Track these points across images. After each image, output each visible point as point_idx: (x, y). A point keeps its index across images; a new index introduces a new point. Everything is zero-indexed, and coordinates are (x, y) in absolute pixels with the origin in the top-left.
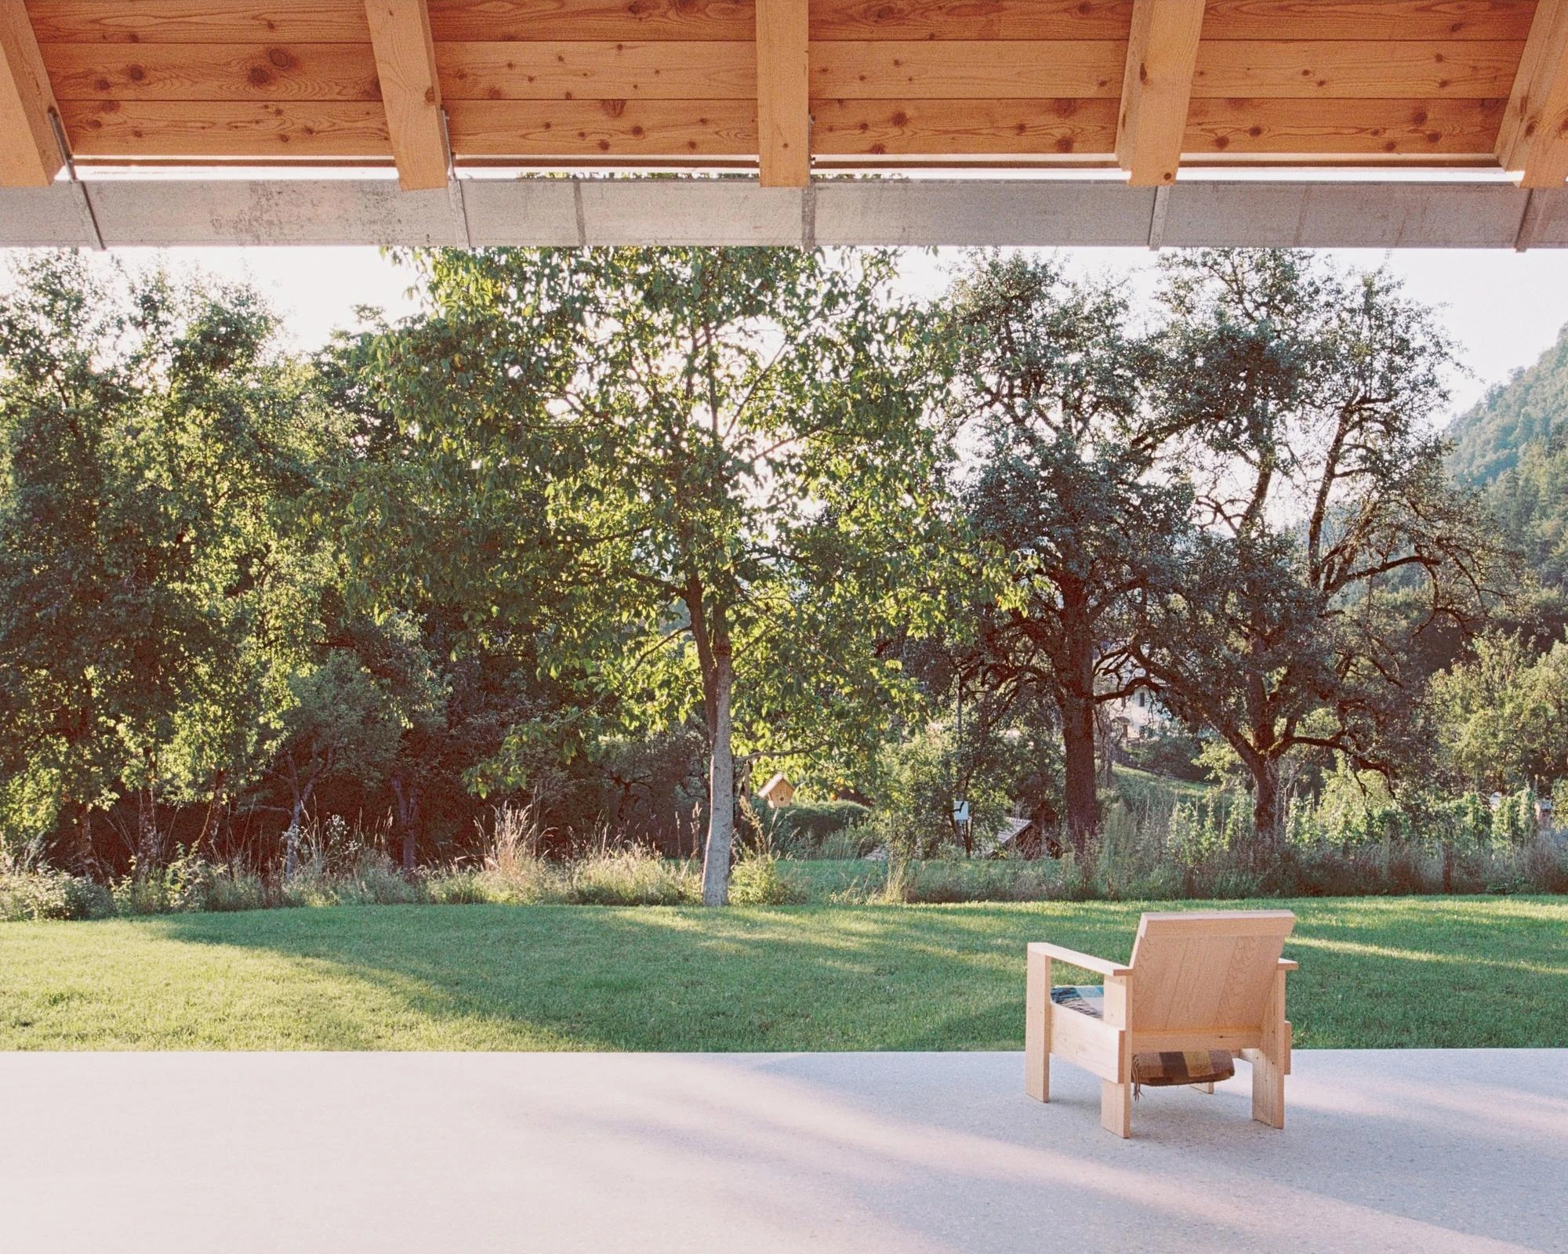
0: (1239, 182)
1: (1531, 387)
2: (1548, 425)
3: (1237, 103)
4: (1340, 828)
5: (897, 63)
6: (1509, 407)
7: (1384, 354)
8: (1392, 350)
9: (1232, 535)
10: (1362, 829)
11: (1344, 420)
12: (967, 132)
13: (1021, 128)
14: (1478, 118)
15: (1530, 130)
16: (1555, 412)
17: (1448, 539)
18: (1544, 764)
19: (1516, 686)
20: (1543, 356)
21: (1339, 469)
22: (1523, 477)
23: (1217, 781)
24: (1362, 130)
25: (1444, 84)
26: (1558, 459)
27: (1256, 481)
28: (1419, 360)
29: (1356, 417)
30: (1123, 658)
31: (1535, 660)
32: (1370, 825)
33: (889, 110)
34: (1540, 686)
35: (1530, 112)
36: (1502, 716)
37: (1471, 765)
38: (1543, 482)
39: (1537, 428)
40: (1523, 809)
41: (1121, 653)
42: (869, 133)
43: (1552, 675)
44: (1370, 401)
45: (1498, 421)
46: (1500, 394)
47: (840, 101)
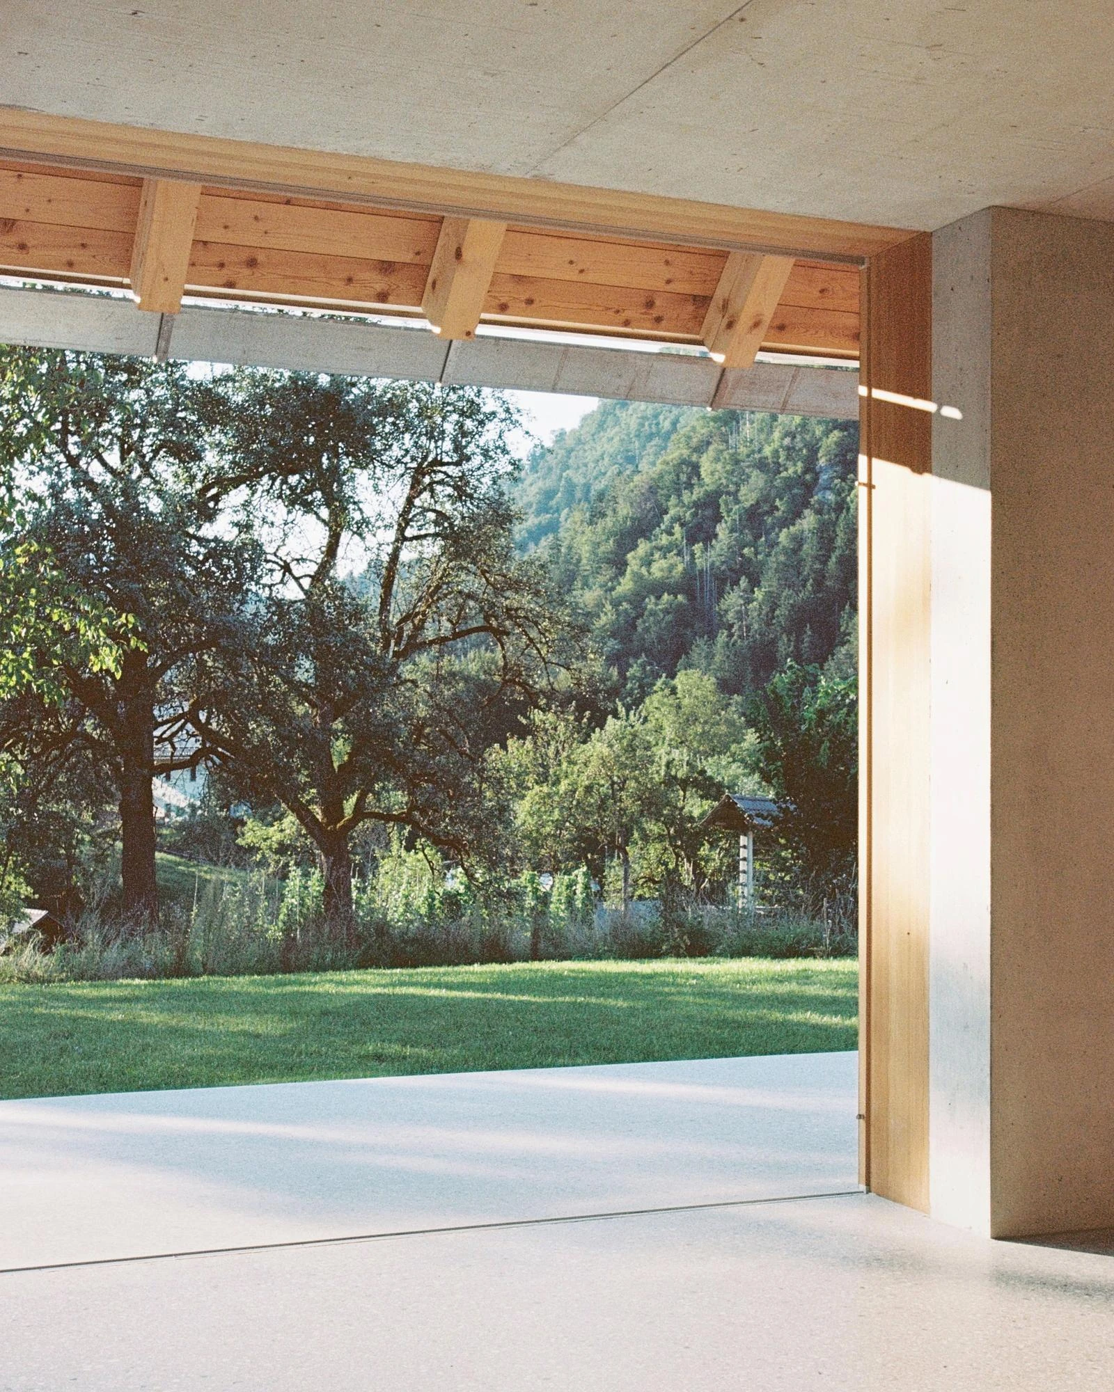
0: (515, 340)
1: (572, 450)
2: (588, 491)
3: (519, 279)
4: (401, 910)
5: (256, 218)
6: (550, 469)
7: (455, 417)
8: (462, 413)
9: (302, 596)
10: (423, 911)
11: (416, 482)
12: (306, 278)
13: (350, 280)
14: (690, 308)
15: (730, 325)
16: (596, 478)
17: (516, 610)
18: (598, 843)
19: (572, 762)
20: (585, 419)
21: (409, 533)
22: (566, 544)
23: (263, 863)
24: (608, 309)
25: (669, 282)
26: (599, 528)
27: (325, 542)
28: (489, 426)
29: (427, 480)
30: (179, 724)
31: (589, 736)
32: (431, 907)
33: (245, 255)
34: (595, 762)
35: (730, 311)
36: (557, 793)
37: (527, 843)
38: (585, 551)
39: (578, 494)
40: (579, 888)
41: (174, 720)
42: (225, 271)
43: (606, 751)
44: (443, 464)
45: (540, 484)
46: (542, 456)
47: (205, 243)
